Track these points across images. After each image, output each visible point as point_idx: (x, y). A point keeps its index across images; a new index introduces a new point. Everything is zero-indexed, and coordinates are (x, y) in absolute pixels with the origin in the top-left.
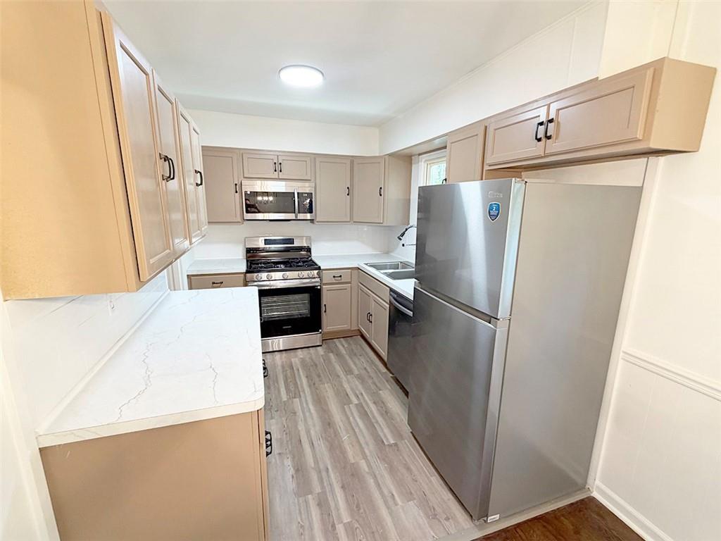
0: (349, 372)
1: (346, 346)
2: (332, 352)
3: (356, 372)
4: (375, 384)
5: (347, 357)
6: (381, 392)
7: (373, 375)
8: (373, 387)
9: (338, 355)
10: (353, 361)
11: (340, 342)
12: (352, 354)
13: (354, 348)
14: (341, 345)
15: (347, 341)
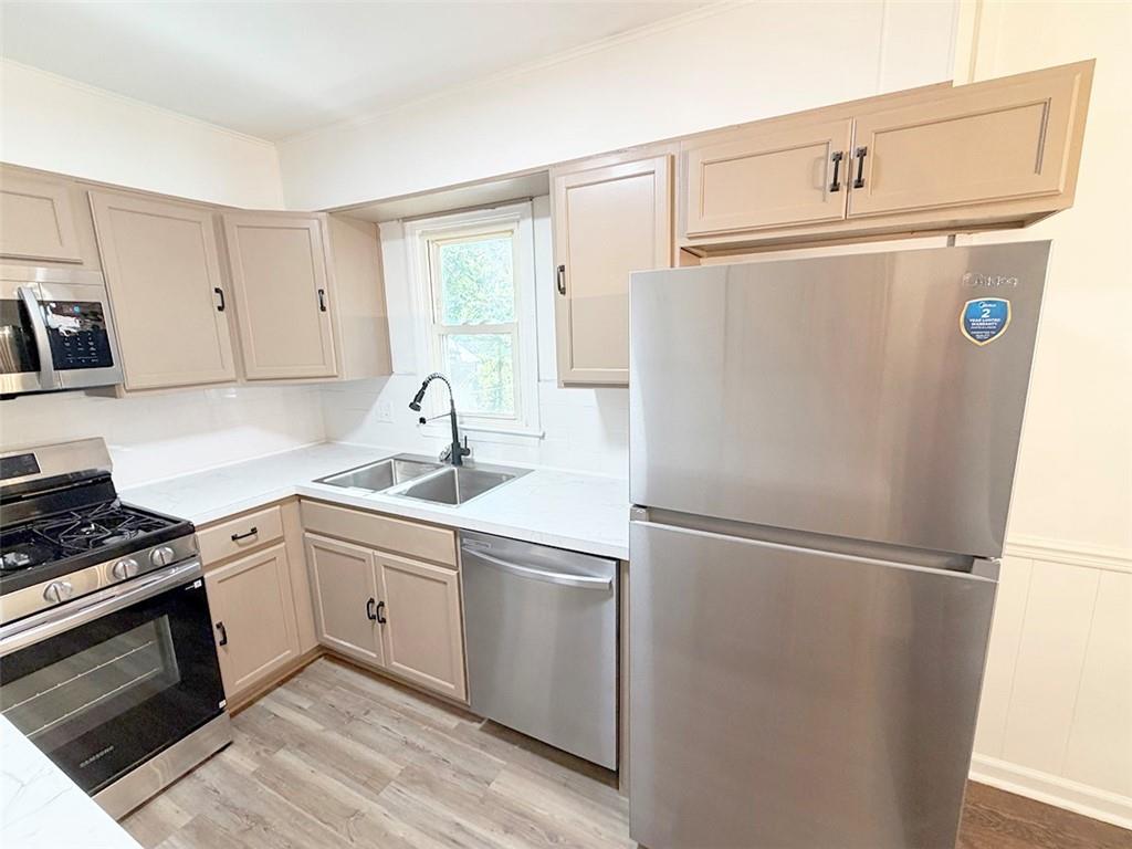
0: (372, 780)
1: (306, 706)
2: (281, 745)
3: (393, 769)
4: (460, 772)
5: (334, 737)
6: (493, 786)
7: (439, 750)
8: (465, 785)
9: (304, 743)
10: (361, 741)
11: (280, 700)
12: (342, 719)
13: (334, 701)
14: (291, 709)
15: (297, 690)
